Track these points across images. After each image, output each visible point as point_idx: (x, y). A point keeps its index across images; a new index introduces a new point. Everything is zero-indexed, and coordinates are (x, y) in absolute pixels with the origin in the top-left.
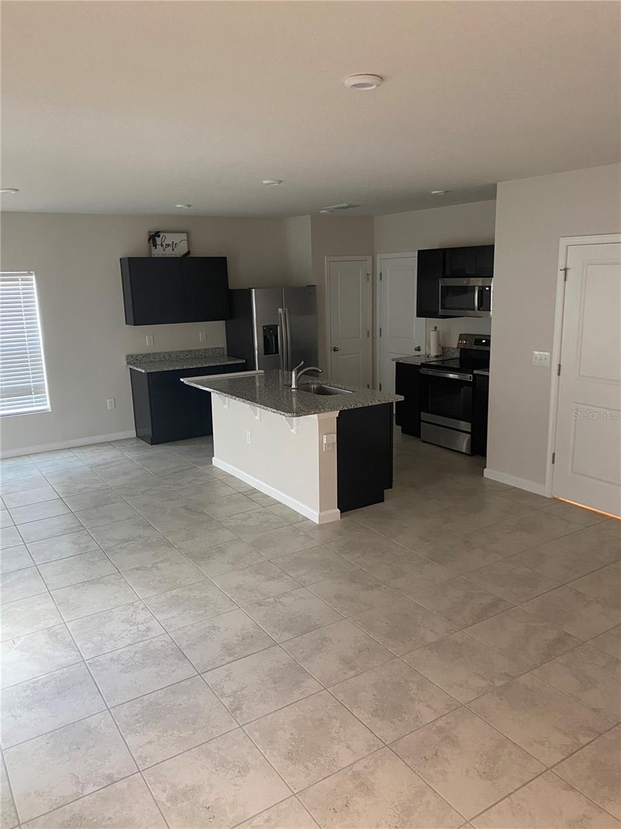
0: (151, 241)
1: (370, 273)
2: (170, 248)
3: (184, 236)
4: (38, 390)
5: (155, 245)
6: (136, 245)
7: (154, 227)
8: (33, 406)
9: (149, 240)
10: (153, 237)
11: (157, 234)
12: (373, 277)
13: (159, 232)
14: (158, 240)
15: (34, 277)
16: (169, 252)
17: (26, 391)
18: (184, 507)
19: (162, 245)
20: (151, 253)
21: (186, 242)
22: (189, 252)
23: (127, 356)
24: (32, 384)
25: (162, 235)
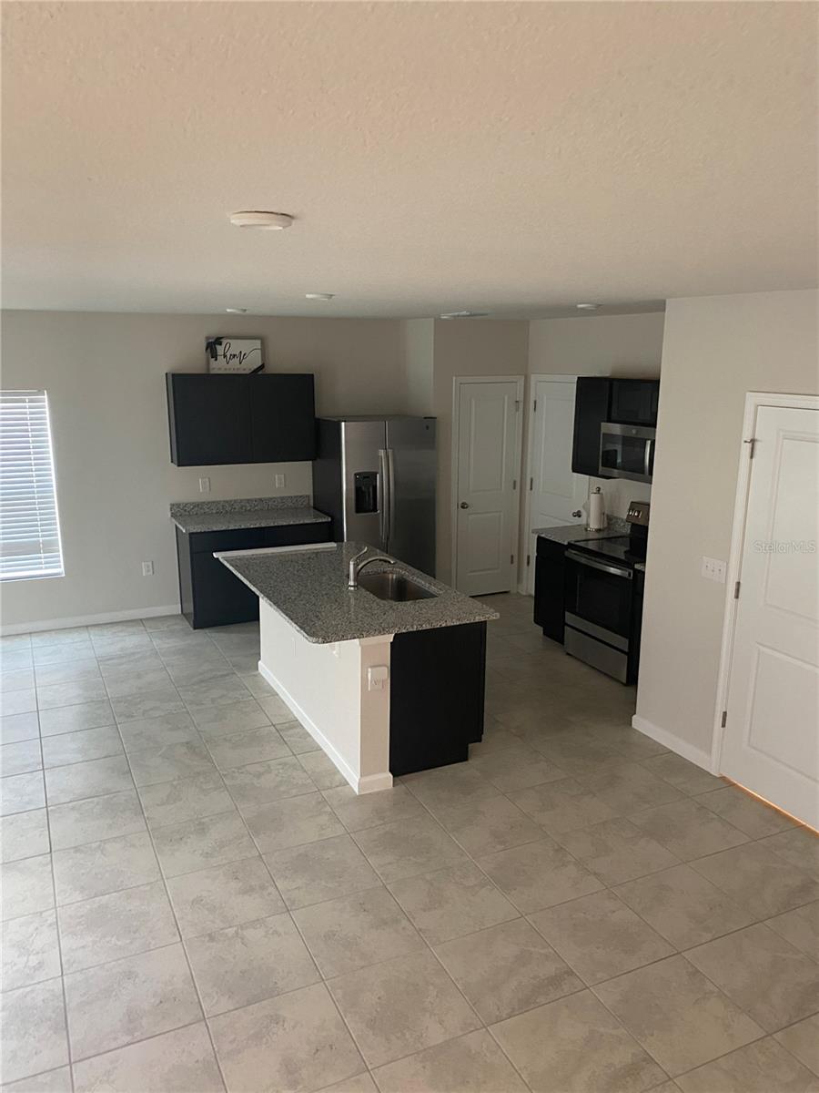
0: (209, 350)
1: (522, 399)
2: (236, 360)
3: (258, 343)
4: (48, 547)
5: (215, 356)
6: (189, 356)
7: (214, 330)
8: (41, 568)
9: (207, 349)
10: (212, 346)
11: (218, 341)
12: (524, 406)
13: (221, 338)
14: (220, 350)
15: (46, 397)
16: (233, 367)
17: (32, 549)
18: (187, 743)
19: (225, 356)
20: (208, 369)
21: (259, 352)
22: (262, 367)
23: (172, 505)
24: (41, 539)
25: (224, 342)
